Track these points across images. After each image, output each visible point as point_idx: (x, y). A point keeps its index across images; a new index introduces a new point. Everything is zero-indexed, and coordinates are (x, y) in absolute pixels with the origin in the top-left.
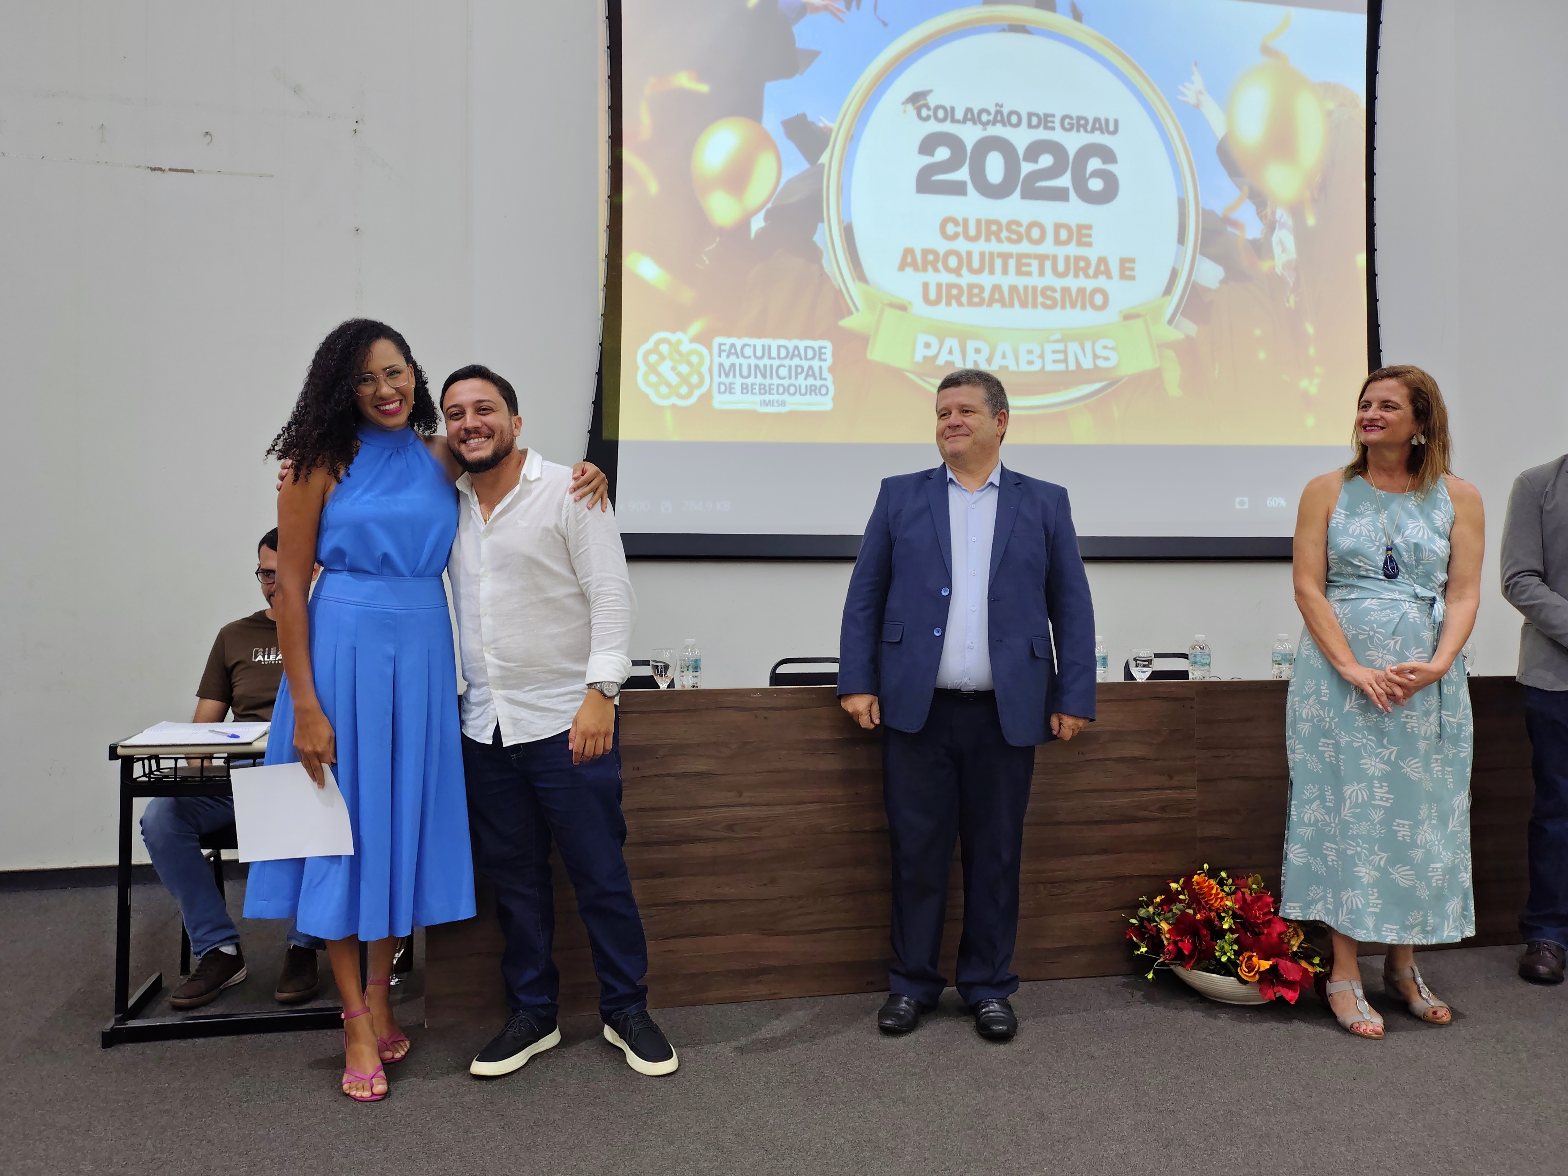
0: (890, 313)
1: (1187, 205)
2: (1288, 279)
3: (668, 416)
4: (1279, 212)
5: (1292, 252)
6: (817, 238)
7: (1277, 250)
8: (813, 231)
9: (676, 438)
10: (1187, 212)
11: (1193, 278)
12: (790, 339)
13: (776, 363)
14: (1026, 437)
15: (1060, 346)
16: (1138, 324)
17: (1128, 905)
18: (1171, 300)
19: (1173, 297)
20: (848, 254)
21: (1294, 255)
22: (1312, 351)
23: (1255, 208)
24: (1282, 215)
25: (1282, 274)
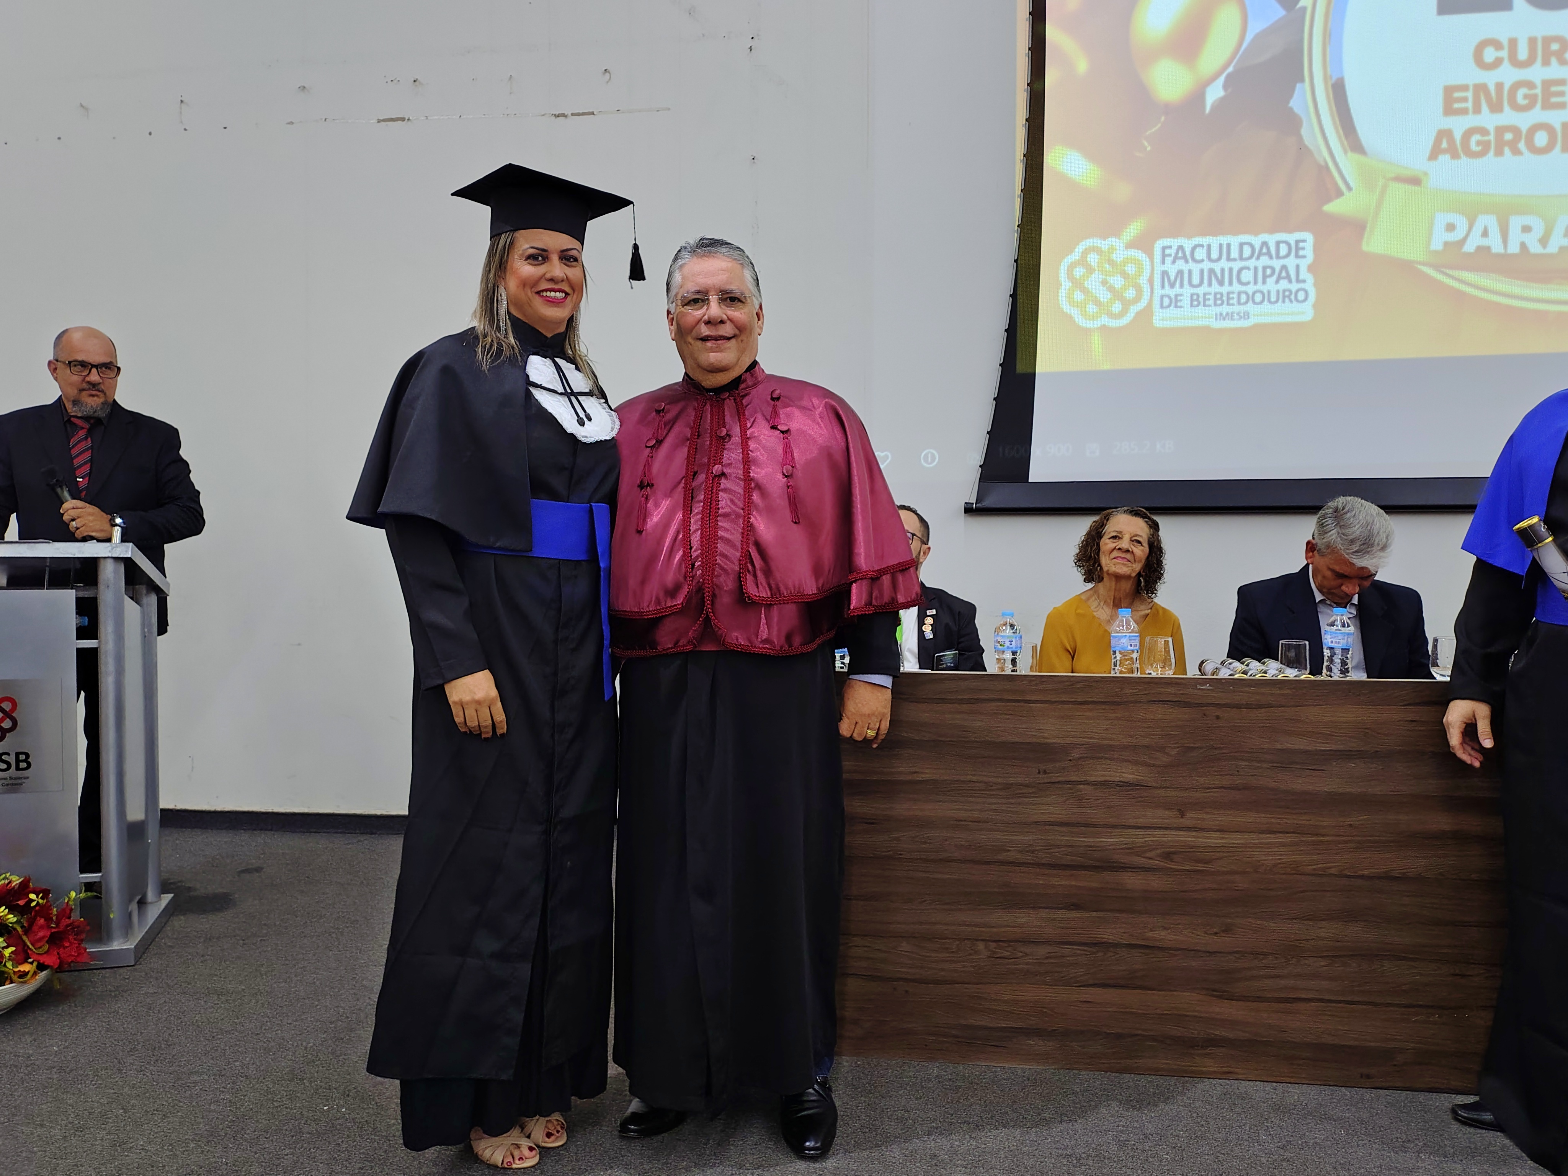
0: (1398, 190)
3: (1096, 341)
6: (1294, 104)
8: (1289, 95)
9: (1106, 367)
12: (1256, 234)
13: (1236, 266)
20: (1337, 119)
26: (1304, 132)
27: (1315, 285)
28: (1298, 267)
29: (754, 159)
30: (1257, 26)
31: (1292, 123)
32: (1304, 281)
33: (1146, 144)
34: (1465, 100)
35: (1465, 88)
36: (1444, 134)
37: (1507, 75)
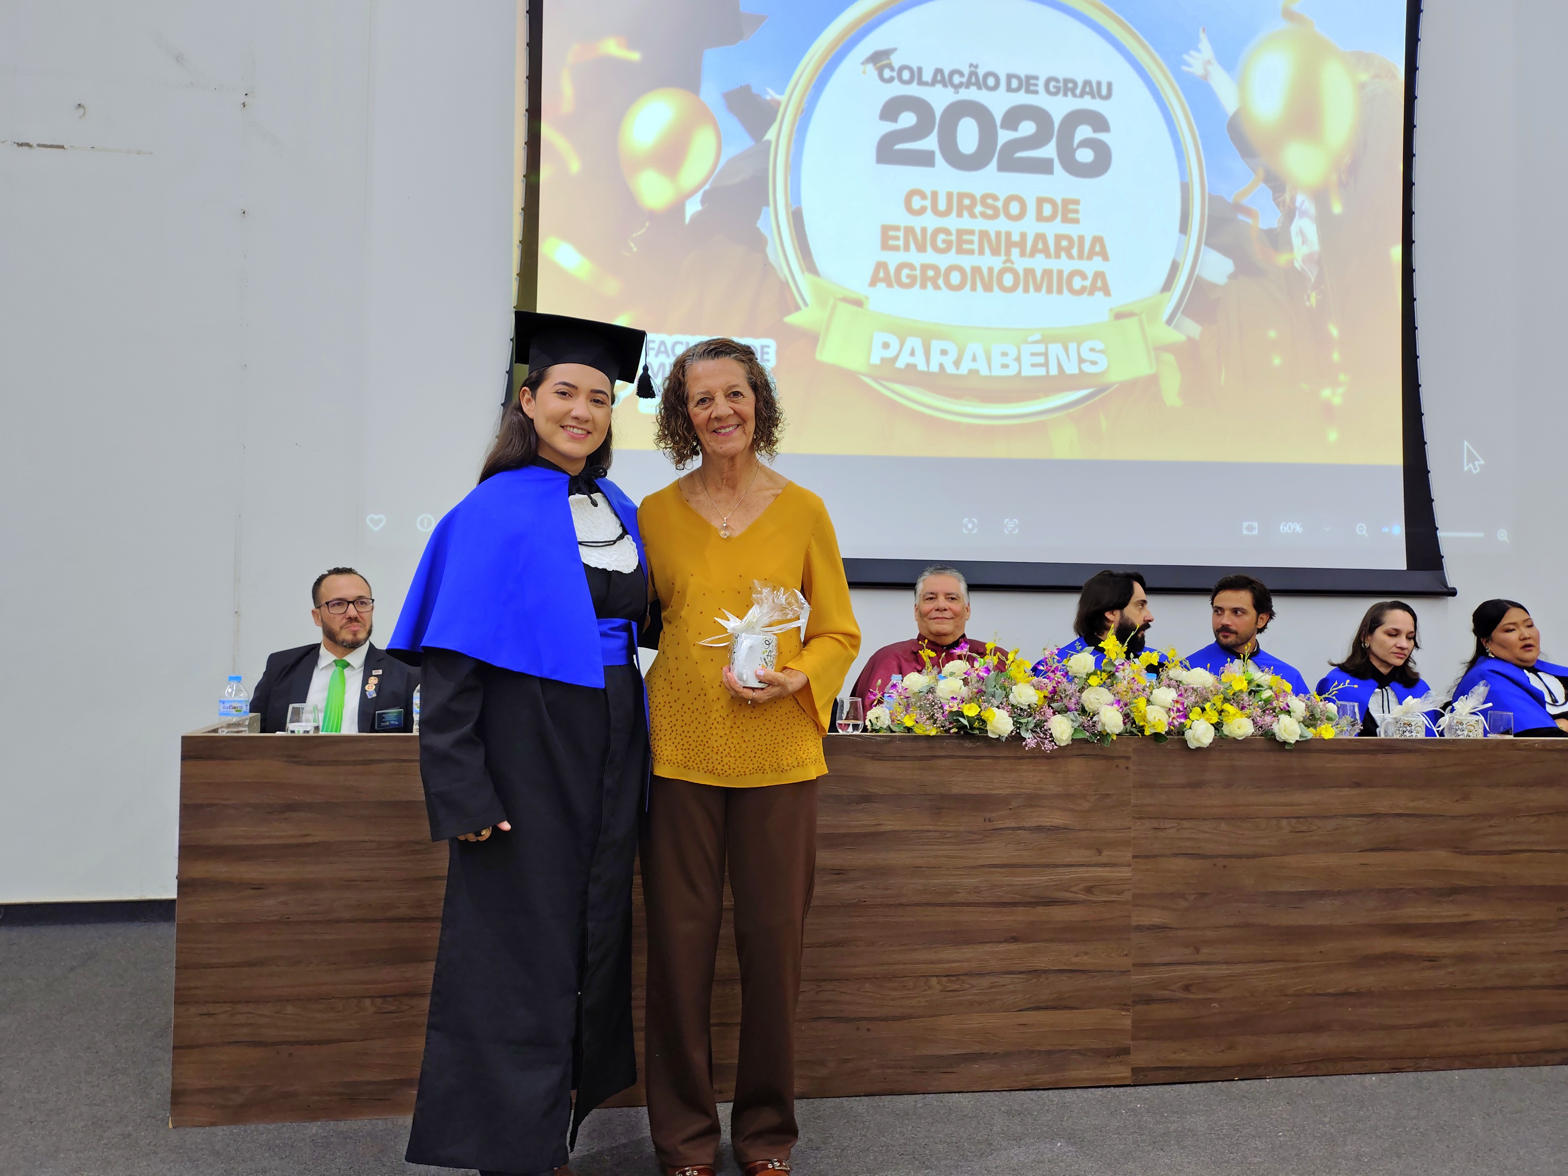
0: (845, 309)
1: (1191, 190)
2: (1309, 273)
4: (1300, 199)
5: (1314, 244)
6: (761, 225)
7: (1296, 241)
8: (757, 216)
10: (1191, 198)
11: (1195, 274)
14: (999, 450)
15: (1041, 348)
16: (1131, 324)
17: (1042, 1005)
18: (1171, 297)
19: (1173, 293)
20: (796, 243)
21: (1316, 247)
22: (1336, 356)
23: (1271, 192)
24: (1303, 201)
25: (1302, 268)
26: (769, 250)
29: (244, 213)
30: (730, 152)
31: (758, 242)
33: (632, 245)
34: (897, 238)
35: (897, 228)
36: (881, 266)
37: (930, 221)
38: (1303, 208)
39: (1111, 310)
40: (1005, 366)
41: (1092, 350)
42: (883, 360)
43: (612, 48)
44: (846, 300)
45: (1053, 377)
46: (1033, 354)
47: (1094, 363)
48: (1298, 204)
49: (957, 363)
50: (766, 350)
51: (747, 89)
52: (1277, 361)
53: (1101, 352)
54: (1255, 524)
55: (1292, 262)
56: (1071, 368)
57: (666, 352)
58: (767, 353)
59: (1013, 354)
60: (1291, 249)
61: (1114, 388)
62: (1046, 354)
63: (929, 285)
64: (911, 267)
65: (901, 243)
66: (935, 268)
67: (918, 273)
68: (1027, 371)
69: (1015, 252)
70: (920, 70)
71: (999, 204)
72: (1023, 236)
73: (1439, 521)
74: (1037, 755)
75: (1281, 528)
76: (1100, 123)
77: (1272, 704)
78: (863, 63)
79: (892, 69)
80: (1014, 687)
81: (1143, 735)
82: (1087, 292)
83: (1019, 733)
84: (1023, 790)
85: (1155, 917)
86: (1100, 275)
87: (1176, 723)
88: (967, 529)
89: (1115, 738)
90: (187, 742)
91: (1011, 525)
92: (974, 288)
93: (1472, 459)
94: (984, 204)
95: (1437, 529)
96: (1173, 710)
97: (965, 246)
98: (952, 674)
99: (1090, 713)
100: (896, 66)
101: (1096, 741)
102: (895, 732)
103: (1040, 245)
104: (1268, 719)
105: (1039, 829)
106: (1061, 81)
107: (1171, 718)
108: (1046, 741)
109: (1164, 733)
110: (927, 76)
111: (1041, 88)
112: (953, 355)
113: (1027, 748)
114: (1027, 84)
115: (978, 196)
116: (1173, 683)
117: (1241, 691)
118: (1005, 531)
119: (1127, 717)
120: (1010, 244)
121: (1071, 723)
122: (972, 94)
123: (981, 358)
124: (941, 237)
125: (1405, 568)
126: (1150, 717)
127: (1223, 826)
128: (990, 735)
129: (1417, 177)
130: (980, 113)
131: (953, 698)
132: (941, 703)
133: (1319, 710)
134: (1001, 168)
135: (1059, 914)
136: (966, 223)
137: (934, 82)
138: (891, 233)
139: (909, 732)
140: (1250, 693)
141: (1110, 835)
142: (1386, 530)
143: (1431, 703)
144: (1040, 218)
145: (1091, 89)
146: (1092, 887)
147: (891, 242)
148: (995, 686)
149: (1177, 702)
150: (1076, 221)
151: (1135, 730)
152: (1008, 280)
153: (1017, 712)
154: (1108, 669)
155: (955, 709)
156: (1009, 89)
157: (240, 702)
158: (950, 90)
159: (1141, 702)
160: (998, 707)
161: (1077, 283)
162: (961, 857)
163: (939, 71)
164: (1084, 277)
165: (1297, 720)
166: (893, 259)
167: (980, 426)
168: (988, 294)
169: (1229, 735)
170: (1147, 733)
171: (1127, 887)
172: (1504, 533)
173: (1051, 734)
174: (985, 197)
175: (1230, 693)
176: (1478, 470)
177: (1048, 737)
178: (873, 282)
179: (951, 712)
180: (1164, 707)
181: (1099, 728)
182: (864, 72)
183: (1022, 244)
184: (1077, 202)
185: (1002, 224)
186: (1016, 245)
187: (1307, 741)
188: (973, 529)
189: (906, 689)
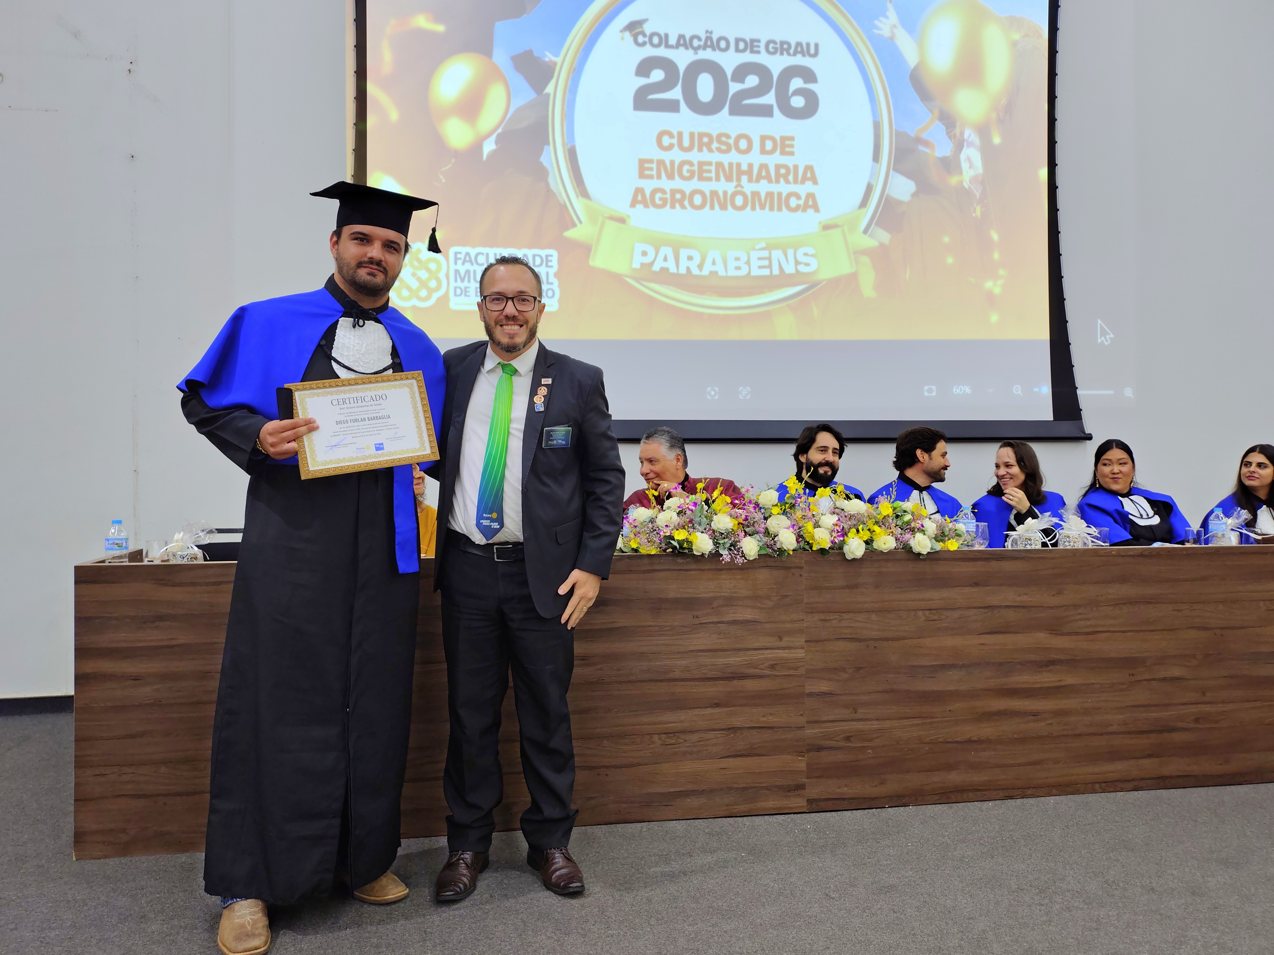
0: (611, 225)
1: (881, 127)
2: (975, 191)
4: (967, 132)
5: (979, 168)
6: (543, 159)
7: (965, 166)
8: (540, 153)
10: (881, 134)
11: (886, 193)
12: (519, 248)
14: (734, 334)
15: (765, 254)
16: (836, 232)
17: (739, 753)
18: (867, 211)
19: (868, 209)
20: (571, 173)
21: (980, 171)
22: (996, 256)
23: (945, 128)
24: (970, 134)
25: (969, 187)
26: (551, 180)
27: (559, 286)
28: (547, 273)
29: (132, 157)
30: (517, 103)
31: (542, 173)
32: (552, 284)
33: (441, 177)
34: (651, 169)
35: (651, 161)
36: (639, 191)
37: (677, 155)
38: (970, 140)
39: (820, 223)
40: (738, 268)
41: (806, 254)
42: (642, 264)
43: (422, 22)
44: (612, 218)
45: (776, 276)
46: (759, 259)
47: (807, 265)
48: (966, 136)
49: (700, 267)
50: (550, 258)
51: (529, 53)
52: (950, 260)
53: (813, 256)
54: (934, 388)
55: (961, 182)
56: (790, 269)
57: (470, 261)
58: (551, 261)
59: (744, 258)
60: (961, 173)
61: (823, 284)
62: (769, 259)
63: (677, 205)
64: (663, 191)
65: (654, 173)
66: (682, 193)
67: (668, 196)
68: (756, 272)
69: (744, 178)
70: (667, 36)
71: (731, 141)
72: (750, 166)
73: (1077, 384)
74: (731, 567)
75: (954, 390)
76: (809, 75)
77: (910, 525)
78: (621, 31)
79: (644, 35)
80: (715, 517)
81: (812, 550)
82: (801, 209)
83: (718, 551)
84: (722, 594)
85: (824, 686)
86: (811, 196)
87: (837, 541)
88: (710, 395)
89: (791, 553)
90: (79, 570)
91: (744, 392)
92: (712, 208)
93: (1104, 333)
94: (719, 141)
95: (1077, 388)
96: (834, 531)
97: (705, 175)
98: (669, 508)
99: (772, 534)
100: (648, 33)
101: (776, 556)
102: (626, 552)
103: (763, 173)
104: (908, 536)
105: (734, 622)
106: (778, 43)
107: (833, 537)
108: (738, 557)
109: (827, 548)
110: (672, 41)
111: (762, 49)
112: (697, 260)
113: (723, 562)
114: (752, 46)
115: (715, 136)
116: (837, 510)
117: (888, 516)
118: (740, 397)
119: (800, 537)
120: (740, 173)
121: (757, 542)
122: (708, 54)
123: (719, 262)
124: (686, 168)
125: (1052, 419)
126: (816, 537)
127: (874, 617)
128: (695, 553)
129: (1059, 114)
130: (715, 69)
131: (667, 526)
132: (659, 529)
133: (947, 529)
134: (732, 112)
135: (750, 685)
136: (705, 156)
137: (678, 46)
138: (646, 165)
139: (636, 552)
140: (897, 516)
141: (788, 625)
142: (1036, 390)
143: (1045, 523)
144: (763, 151)
145: (802, 49)
146: (776, 664)
147: (647, 172)
148: (700, 516)
149: (836, 525)
150: (792, 154)
151: (807, 547)
152: (739, 201)
153: (716, 536)
154: (790, 501)
155: (668, 534)
156: (737, 50)
157: (122, 539)
158: (691, 51)
159: (809, 526)
160: (702, 532)
161: (793, 202)
162: (676, 645)
163: (682, 37)
164: (798, 197)
165: (928, 537)
166: (648, 186)
167: (718, 315)
168: (724, 212)
169: (878, 549)
170: (814, 548)
171: (800, 664)
172: (1129, 390)
173: (742, 551)
174: (719, 136)
175: (880, 517)
176: (1109, 342)
177: (740, 553)
178: (633, 204)
179: (665, 536)
180: (828, 529)
181: (778, 546)
182: (623, 38)
183: (749, 172)
184: (792, 139)
185: (733, 157)
186: (744, 173)
187: (937, 552)
188: (715, 395)
189: (635, 520)
